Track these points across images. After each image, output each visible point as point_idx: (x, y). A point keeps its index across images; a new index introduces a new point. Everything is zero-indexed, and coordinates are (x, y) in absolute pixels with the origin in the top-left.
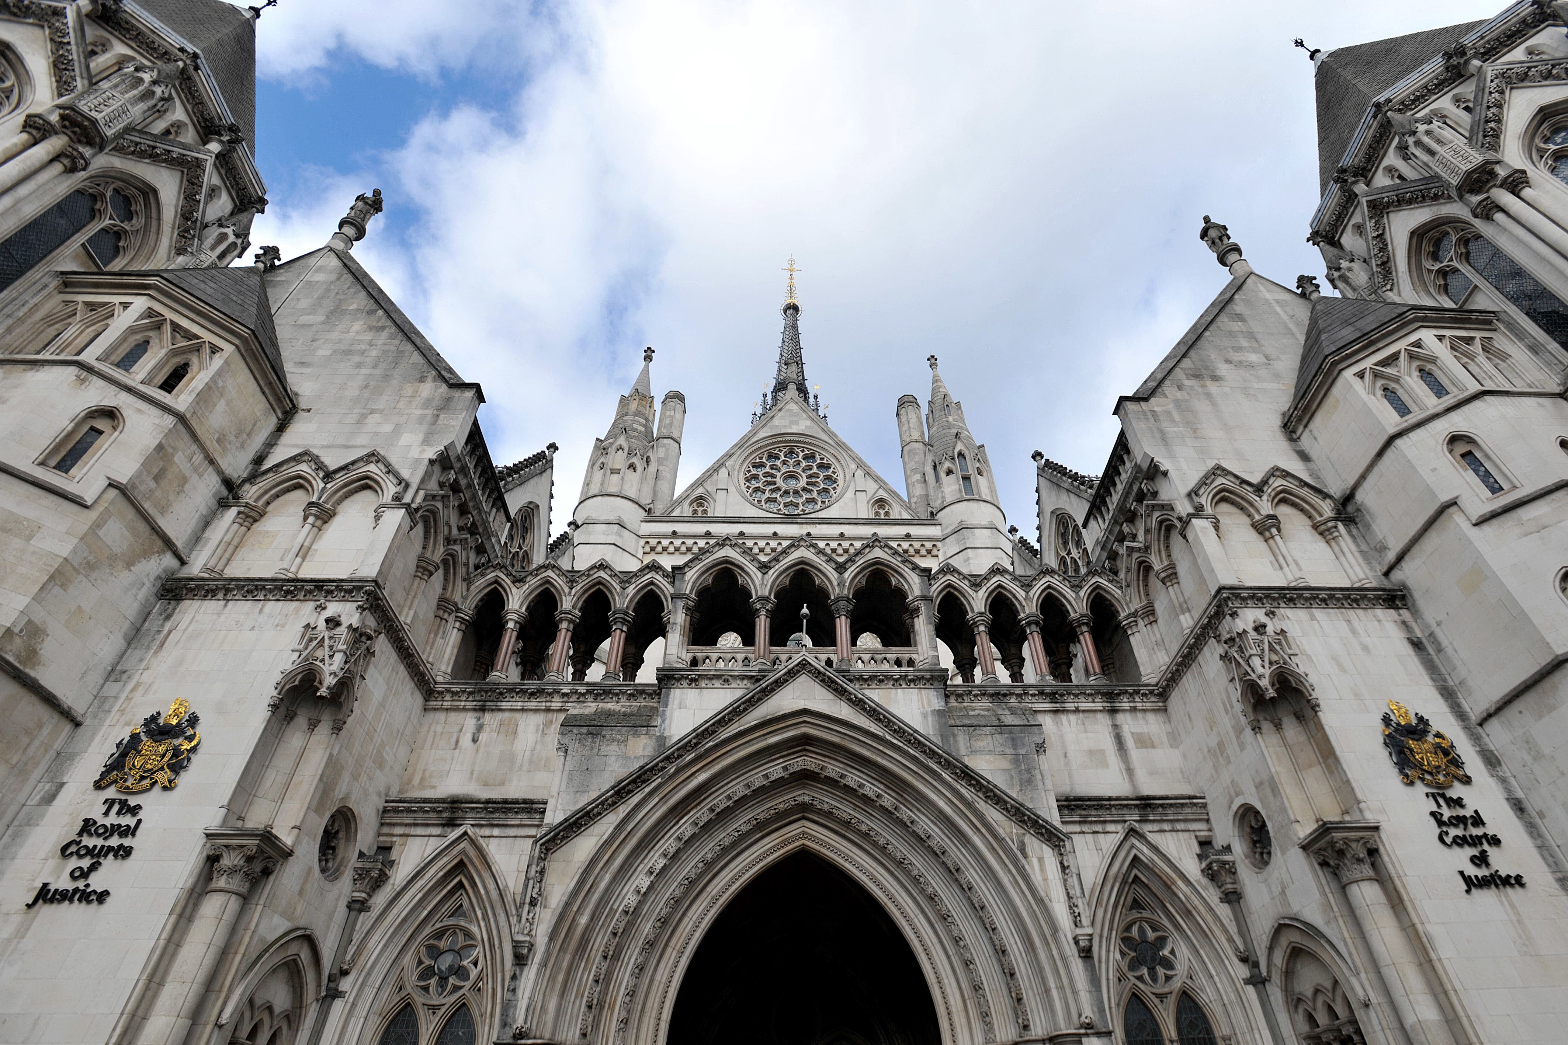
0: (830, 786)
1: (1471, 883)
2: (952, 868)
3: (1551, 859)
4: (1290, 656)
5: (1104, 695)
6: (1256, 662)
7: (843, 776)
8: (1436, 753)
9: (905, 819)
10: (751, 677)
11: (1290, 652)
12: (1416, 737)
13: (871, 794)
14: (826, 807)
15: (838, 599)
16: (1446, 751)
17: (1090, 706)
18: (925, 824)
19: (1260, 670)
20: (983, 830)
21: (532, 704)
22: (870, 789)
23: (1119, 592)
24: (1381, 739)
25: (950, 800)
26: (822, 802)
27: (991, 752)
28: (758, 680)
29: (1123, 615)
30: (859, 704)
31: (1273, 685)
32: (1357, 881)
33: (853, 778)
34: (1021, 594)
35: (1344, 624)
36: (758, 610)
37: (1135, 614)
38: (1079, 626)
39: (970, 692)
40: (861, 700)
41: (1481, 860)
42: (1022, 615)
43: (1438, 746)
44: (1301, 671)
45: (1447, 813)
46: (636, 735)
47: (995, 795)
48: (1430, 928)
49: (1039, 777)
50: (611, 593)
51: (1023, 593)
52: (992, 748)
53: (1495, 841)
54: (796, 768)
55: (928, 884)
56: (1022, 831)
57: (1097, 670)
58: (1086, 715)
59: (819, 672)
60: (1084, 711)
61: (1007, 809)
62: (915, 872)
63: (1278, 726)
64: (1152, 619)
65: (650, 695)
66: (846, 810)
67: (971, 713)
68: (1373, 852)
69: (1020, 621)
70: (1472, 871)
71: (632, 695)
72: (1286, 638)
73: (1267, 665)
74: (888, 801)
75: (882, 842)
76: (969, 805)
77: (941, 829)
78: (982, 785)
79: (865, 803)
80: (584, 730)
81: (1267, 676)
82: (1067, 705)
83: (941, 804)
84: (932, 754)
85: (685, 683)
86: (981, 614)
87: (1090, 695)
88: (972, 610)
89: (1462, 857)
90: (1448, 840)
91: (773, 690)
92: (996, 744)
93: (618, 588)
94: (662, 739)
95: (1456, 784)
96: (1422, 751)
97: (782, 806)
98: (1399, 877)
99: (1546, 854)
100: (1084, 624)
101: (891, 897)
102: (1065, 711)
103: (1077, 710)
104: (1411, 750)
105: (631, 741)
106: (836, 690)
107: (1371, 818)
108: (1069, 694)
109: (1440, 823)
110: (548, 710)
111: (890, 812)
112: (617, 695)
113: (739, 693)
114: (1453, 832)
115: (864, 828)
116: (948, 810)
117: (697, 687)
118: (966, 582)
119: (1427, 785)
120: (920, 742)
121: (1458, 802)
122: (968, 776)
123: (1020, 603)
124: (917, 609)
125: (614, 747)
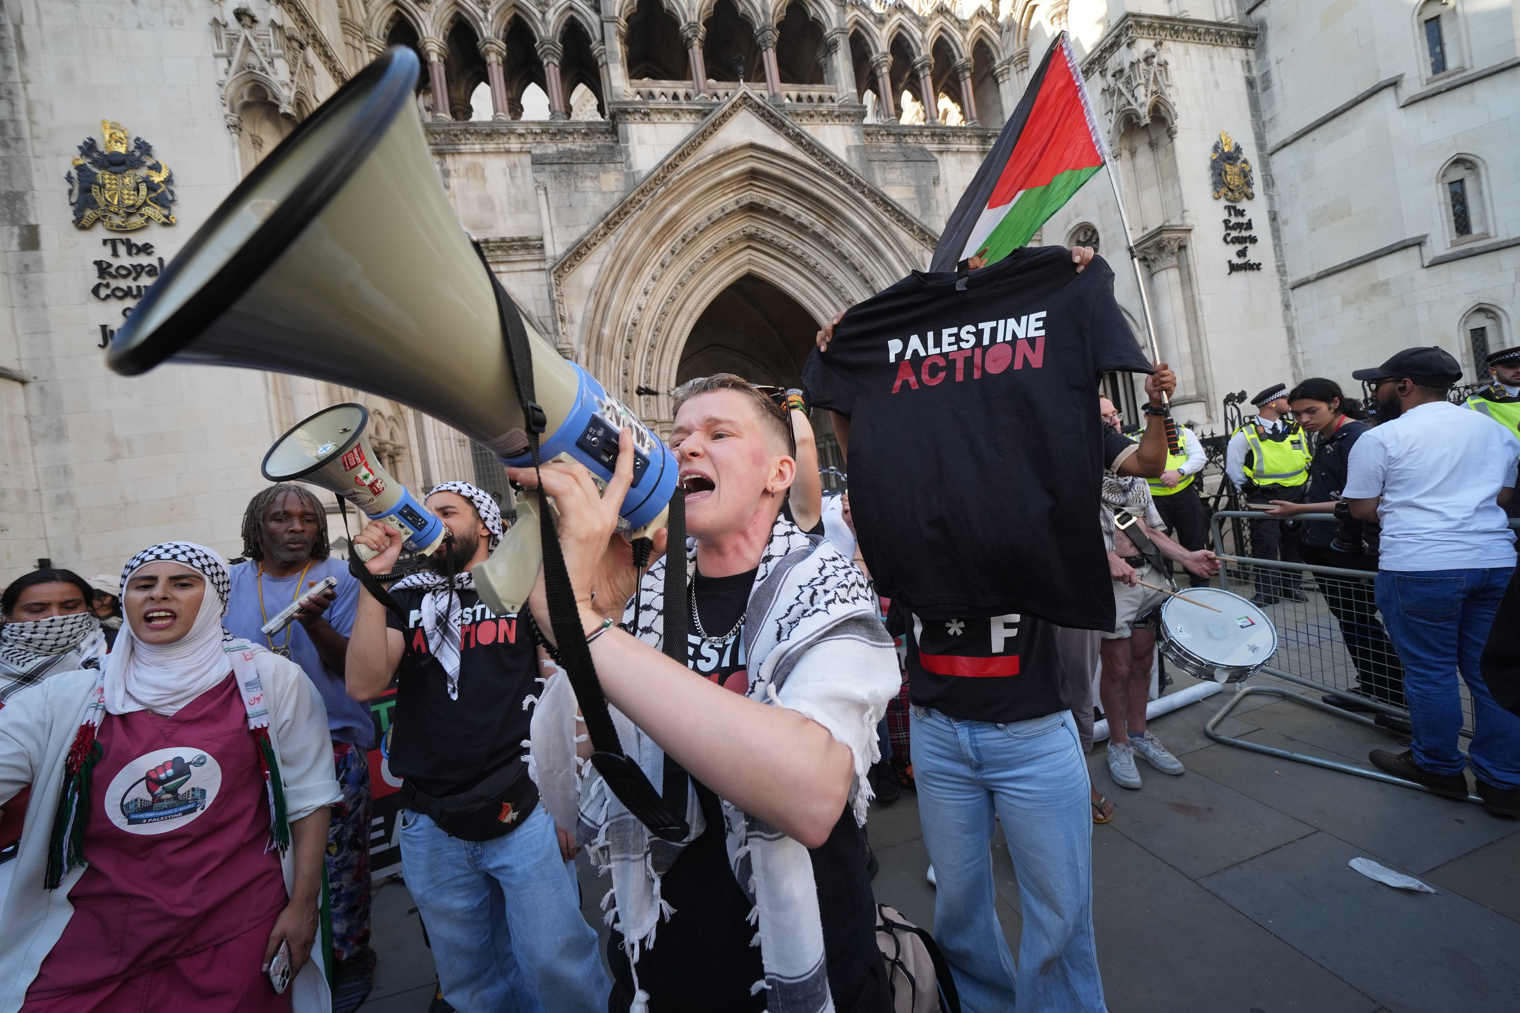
0: (772, 217)
1: (1234, 268)
2: (868, 279)
3: (1279, 253)
4: (1167, 86)
5: (979, 136)
6: (1140, 92)
7: (783, 207)
8: (1240, 176)
9: (833, 242)
10: (698, 111)
11: (1167, 83)
12: (1232, 162)
13: (806, 223)
14: (768, 236)
15: (764, 30)
16: (1245, 175)
17: (967, 147)
18: (849, 246)
19: (1142, 98)
20: (895, 248)
21: (490, 146)
22: (807, 218)
23: (998, 37)
24: (1209, 163)
25: (870, 224)
26: (764, 232)
27: (900, 184)
28: (706, 115)
29: (998, 62)
30: (798, 138)
31: (1149, 113)
32: (1166, 269)
33: (792, 209)
34: (918, 34)
35: (1207, 60)
36: (689, 39)
37: (1009, 62)
38: (963, 72)
39: (879, 132)
40: (798, 134)
41: (1242, 253)
42: (918, 58)
43: (1242, 170)
44: (1171, 100)
45: (1234, 220)
46: (606, 171)
47: (905, 218)
48: (1203, 297)
49: (934, 204)
50: (531, 20)
51: (920, 34)
52: (900, 180)
53: (1253, 240)
54: (746, 201)
55: (847, 292)
56: (922, 248)
57: (974, 115)
58: (964, 155)
59: (759, 106)
60: (962, 152)
61: (913, 231)
62: (838, 285)
63: (1133, 154)
64: (1024, 65)
65: (603, 133)
66: (784, 237)
67: (882, 150)
68: (1182, 248)
69: (915, 65)
70: (1236, 260)
71: (586, 134)
72: (1166, 69)
73: (1149, 95)
74: (820, 227)
75: (812, 263)
76: (885, 227)
77: (860, 249)
78: (896, 211)
79: (799, 231)
80: (556, 168)
81: (1148, 104)
82: (952, 146)
83: (864, 227)
84: (858, 184)
85: (638, 116)
86: (885, 55)
87: (970, 137)
88: (877, 50)
89: (1231, 252)
90: (1229, 239)
91: (721, 124)
92: (904, 177)
93: (536, 11)
94: (630, 175)
95: (1245, 200)
96: (1232, 172)
97: (734, 236)
98: (1194, 264)
99: (1278, 249)
100: (967, 69)
101: (816, 305)
102: (948, 151)
103: (958, 151)
104: (1226, 173)
105: (603, 176)
106: (775, 125)
107: (1189, 222)
108: (953, 136)
109: (1227, 227)
110: (508, 152)
111: (821, 237)
112: (571, 134)
113: (690, 129)
114: (1234, 234)
115: (798, 252)
116: (869, 232)
117: (651, 121)
118: (872, 18)
119: (1228, 200)
120: (848, 174)
121: (1241, 213)
122: (885, 203)
123: (917, 45)
124: (835, 43)
125: (588, 183)
